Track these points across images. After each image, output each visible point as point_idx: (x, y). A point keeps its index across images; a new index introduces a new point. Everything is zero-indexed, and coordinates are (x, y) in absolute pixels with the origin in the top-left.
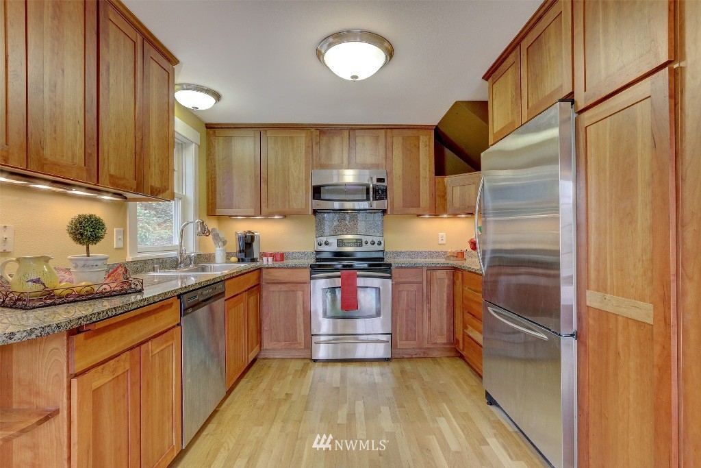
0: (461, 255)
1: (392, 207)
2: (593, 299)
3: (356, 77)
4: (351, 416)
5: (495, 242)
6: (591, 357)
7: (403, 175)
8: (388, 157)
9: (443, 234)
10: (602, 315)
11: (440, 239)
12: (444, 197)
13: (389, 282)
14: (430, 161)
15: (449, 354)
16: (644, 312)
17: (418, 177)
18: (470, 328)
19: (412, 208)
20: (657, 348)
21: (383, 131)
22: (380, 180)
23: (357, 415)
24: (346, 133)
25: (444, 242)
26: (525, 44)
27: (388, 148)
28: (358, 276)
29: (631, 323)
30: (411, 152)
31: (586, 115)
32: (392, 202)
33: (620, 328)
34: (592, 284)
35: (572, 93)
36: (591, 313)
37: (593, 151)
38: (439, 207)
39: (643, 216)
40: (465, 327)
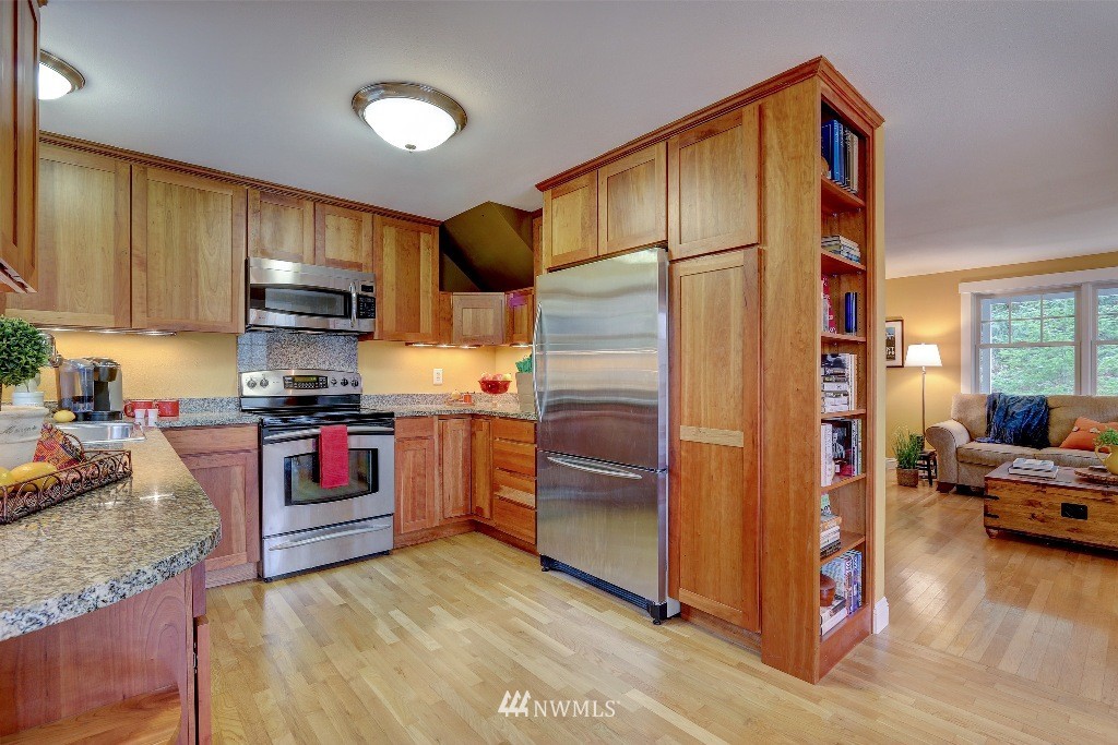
0: (468, 397)
1: (381, 330)
2: (687, 433)
3: (414, 147)
4: (399, 631)
5: (554, 382)
6: (683, 486)
7: (397, 284)
8: (376, 253)
9: (440, 370)
10: (694, 446)
11: (435, 376)
12: (449, 320)
13: (391, 440)
14: (434, 270)
15: (463, 529)
16: (736, 439)
17: (418, 290)
18: (505, 488)
19: (407, 334)
20: (746, 465)
21: (370, 215)
22: (365, 288)
23: (407, 628)
24: (309, 206)
25: (441, 382)
26: (605, 172)
27: (376, 243)
28: (350, 434)
29: (723, 448)
30: (408, 253)
31: (681, 265)
32: (381, 322)
33: (713, 454)
34: (685, 420)
35: (666, 241)
36: (684, 447)
37: (688, 299)
38: (444, 332)
39: (735, 360)
40: (494, 487)
